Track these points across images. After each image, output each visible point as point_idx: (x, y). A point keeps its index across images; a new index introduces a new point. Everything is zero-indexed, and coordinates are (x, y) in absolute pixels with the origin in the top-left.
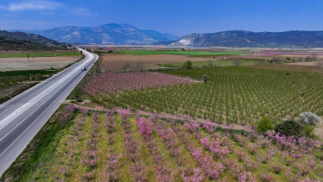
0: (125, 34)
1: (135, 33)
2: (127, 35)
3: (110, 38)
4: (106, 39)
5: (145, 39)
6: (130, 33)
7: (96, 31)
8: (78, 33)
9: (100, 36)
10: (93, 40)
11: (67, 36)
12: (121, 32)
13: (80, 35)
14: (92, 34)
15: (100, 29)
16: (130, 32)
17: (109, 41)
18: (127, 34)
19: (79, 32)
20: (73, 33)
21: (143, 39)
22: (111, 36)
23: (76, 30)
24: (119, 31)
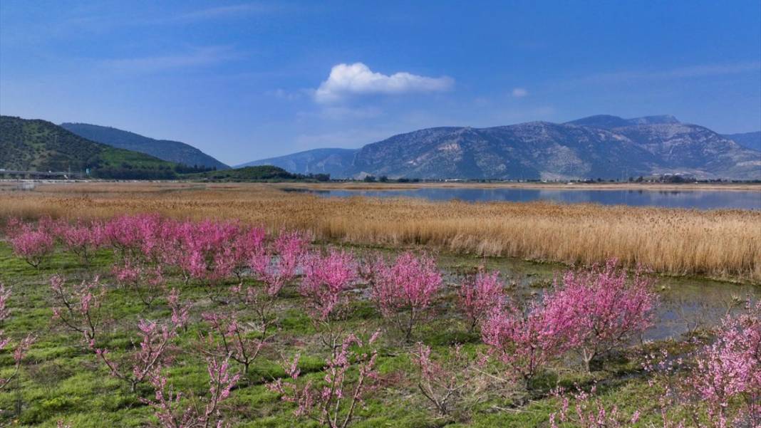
0: (645, 147)
1: (689, 141)
2: (651, 150)
3: (577, 161)
4: (558, 167)
5: (739, 164)
6: (668, 144)
7: (530, 138)
8: (455, 146)
9: (539, 155)
10: (502, 167)
11: (419, 159)
12: (629, 140)
13: (461, 152)
14: (510, 149)
15: (544, 131)
16: (666, 140)
17: (570, 171)
18: (652, 148)
19: (460, 143)
20: (441, 149)
21: (728, 163)
22: (583, 155)
23: (453, 138)
24: (619, 138)
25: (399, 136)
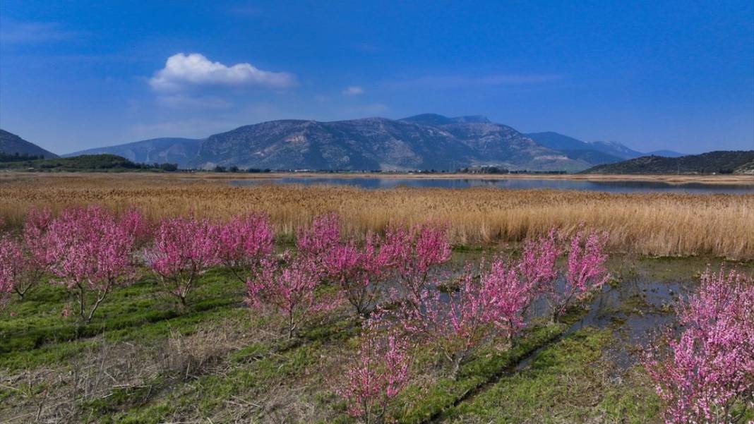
0: (465, 142)
1: (499, 138)
2: (470, 145)
3: (410, 154)
4: (395, 159)
5: (537, 158)
6: (483, 140)
7: (369, 132)
8: (302, 138)
9: (378, 149)
10: (346, 159)
11: (266, 150)
12: (452, 136)
13: (307, 144)
14: (352, 142)
15: (381, 126)
16: (482, 137)
17: (405, 163)
18: (470, 144)
19: (307, 136)
20: (287, 141)
21: (528, 157)
22: (416, 149)
23: (299, 130)
24: (445, 134)
25: (246, 127)
